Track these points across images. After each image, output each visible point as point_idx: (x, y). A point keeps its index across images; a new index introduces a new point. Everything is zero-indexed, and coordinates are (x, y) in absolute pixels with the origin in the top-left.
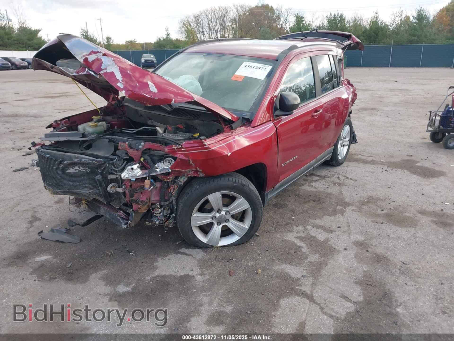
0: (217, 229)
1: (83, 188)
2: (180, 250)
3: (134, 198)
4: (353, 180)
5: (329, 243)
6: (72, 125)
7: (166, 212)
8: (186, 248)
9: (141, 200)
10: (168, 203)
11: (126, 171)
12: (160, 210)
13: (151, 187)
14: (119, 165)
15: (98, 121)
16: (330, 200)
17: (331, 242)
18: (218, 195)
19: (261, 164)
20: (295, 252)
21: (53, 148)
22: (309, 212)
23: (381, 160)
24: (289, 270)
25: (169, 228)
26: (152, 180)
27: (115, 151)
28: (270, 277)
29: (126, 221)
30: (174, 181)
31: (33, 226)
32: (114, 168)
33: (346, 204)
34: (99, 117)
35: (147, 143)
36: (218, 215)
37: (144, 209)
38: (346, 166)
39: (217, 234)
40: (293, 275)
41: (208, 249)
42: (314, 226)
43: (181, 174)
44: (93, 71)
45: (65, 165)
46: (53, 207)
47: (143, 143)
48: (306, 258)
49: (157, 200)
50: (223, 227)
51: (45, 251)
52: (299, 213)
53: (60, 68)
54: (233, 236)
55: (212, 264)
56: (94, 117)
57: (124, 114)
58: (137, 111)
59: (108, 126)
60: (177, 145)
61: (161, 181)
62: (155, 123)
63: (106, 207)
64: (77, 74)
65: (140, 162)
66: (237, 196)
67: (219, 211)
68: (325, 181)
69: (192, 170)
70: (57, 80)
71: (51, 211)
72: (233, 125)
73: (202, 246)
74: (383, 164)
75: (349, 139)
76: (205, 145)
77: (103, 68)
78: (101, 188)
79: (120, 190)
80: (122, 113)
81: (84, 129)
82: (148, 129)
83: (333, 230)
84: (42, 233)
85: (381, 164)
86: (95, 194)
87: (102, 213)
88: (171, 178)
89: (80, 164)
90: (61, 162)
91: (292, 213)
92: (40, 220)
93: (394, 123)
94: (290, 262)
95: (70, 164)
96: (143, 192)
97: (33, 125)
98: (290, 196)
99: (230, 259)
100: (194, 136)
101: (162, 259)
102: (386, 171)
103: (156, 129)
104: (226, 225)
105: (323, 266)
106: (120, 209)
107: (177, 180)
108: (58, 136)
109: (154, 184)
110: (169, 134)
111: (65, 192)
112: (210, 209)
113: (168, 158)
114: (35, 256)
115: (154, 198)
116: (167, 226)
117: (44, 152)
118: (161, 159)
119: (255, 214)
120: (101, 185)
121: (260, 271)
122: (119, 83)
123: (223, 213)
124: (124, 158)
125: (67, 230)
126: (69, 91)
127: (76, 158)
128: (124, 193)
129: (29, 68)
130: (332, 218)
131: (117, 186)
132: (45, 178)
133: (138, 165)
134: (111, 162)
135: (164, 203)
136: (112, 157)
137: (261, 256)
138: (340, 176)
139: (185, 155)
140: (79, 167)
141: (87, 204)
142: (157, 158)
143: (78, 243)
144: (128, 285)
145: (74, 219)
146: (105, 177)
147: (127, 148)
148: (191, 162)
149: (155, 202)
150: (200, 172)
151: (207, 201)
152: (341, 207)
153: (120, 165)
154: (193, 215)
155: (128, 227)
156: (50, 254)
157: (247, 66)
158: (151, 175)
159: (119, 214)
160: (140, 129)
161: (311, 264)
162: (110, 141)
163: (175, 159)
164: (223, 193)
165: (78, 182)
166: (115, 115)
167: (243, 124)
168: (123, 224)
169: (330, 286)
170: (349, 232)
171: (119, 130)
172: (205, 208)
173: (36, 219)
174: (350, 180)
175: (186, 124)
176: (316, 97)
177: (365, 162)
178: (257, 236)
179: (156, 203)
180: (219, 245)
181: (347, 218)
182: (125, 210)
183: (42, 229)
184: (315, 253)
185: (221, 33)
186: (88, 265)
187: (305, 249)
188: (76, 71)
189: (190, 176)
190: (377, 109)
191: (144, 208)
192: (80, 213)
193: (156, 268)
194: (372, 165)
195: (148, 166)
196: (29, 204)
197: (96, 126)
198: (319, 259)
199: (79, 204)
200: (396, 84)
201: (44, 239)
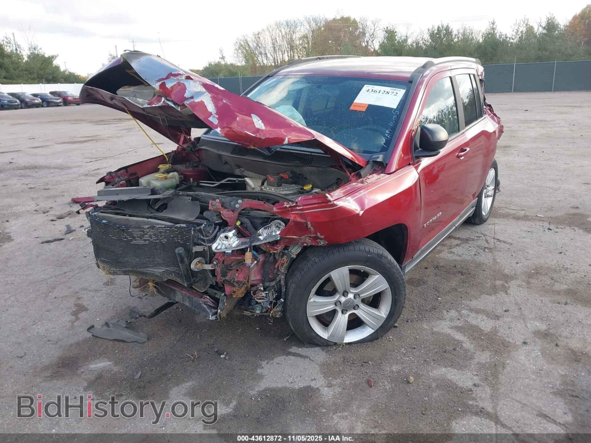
0: (342, 319)
1: (154, 266)
2: (290, 350)
3: (227, 278)
4: (508, 243)
5: (499, 334)
6: (131, 178)
7: (272, 296)
8: (299, 347)
9: (236, 280)
10: (273, 283)
11: (218, 241)
12: (264, 294)
13: (253, 262)
14: (209, 232)
15: (168, 172)
16: (484, 272)
17: (503, 332)
18: (345, 270)
19: (400, 225)
20: (454, 349)
21: (110, 211)
22: (459, 290)
23: (538, 215)
24: (452, 377)
25: (275, 319)
26: (255, 253)
27: (202, 212)
28: (428, 388)
29: (214, 311)
30: (283, 252)
31: (79, 318)
32: (202, 237)
33: (507, 278)
34: (167, 166)
35: (246, 200)
36: (343, 299)
37: (240, 293)
38: (493, 224)
39: (343, 325)
40: (460, 384)
41: (330, 347)
42: (471, 310)
43: (292, 242)
44: (172, 101)
45: (131, 234)
46: (101, 290)
47: (240, 201)
48: (472, 358)
49: (259, 280)
50: (350, 315)
51: (100, 355)
52: (446, 292)
53: (126, 98)
54: (364, 328)
55: (340, 370)
56: (160, 166)
57: (200, 161)
58: (220, 156)
59: (180, 178)
60: (291, 203)
61: (264, 252)
62: (246, 173)
63: (185, 291)
64: (149, 106)
65: (236, 228)
66: (371, 272)
67: (345, 293)
68: (470, 245)
69: (310, 237)
70: (81, 120)
71: (100, 297)
72: (362, 172)
73: (320, 344)
74: (541, 220)
75: (494, 187)
76: (330, 201)
77: (187, 97)
78: (182, 266)
79: (208, 267)
80: (198, 160)
81: (149, 183)
82: (235, 181)
83: (499, 315)
84: (93, 329)
85: (540, 220)
86: (171, 273)
87: (178, 299)
88: (279, 248)
89: (151, 233)
90: (124, 229)
91: (436, 293)
92: (86, 310)
93: (539, 164)
94: (453, 365)
95: (137, 233)
96: (239, 269)
97: (59, 179)
98: (427, 268)
99: (365, 362)
100: (305, 188)
101: (267, 363)
102: (549, 229)
103: (244, 181)
104: (354, 313)
105: (500, 369)
106: (206, 293)
107: (286, 251)
108: (117, 193)
109: (258, 258)
110: (270, 187)
111: (126, 271)
112: (331, 290)
113: (276, 221)
114: (88, 363)
115: (254, 277)
116: (272, 316)
117: (99, 216)
118: (266, 222)
119: (396, 297)
120: (182, 261)
121: (412, 379)
122: (211, 117)
123: (351, 296)
124: (217, 222)
125: (127, 324)
126: (99, 134)
127: (147, 223)
128: (213, 272)
129: (42, 106)
130: (493, 298)
131: (204, 261)
132: (99, 252)
133: (234, 231)
134: (198, 228)
135: (269, 283)
136: (198, 221)
137: (408, 357)
138: (488, 238)
139: (301, 216)
140: (150, 236)
141: (155, 287)
142: (258, 222)
143: (144, 342)
144: (227, 404)
145: (134, 308)
146: (188, 250)
147: (219, 209)
148: (309, 226)
149: (255, 282)
150: (321, 239)
151: (329, 280)
152: (501, 282)
153: (211, 232)
154: (310, 299)
155: (217, 319)
156: (109, 359)
157: (370, 91)
158: (253, 245)
159: (205, 300)
160: (223, 182)
161: (481, 366)
162: (194, 199)
163: (286, 222)
164: (351, 268)
165: (148, 258)
166: (188, 164)
167: (374, 170)
168: (211, 314)
169: (518, 400)
170: (523, 318)
171: (196, 183)
172: (324, 289)
173: (80, 308)
174: (502, 243)
175: (293, 172)
176: (459, 131)
177: (517, 218)
178: (396, 327)
179: (259, 284)
180: (345, 342)
181: (514, 297)
182: (213, 295)
183: (92, 324)
184: (483, 350)
185: (289, 55)
186: (166, 374)
187: (468, 345)
188: (147, 101)
189: (305, 245)
190: (512, 147)
191: (241, 291)
192: (140, 298)
193: (261, 377)
194: (527, 222)
195: (247, 232)
196: (70, 288)
197: (166, 178)
198: (491, 358)
199: (145, 287)
200: (526, 113)
201: (96, 337)
